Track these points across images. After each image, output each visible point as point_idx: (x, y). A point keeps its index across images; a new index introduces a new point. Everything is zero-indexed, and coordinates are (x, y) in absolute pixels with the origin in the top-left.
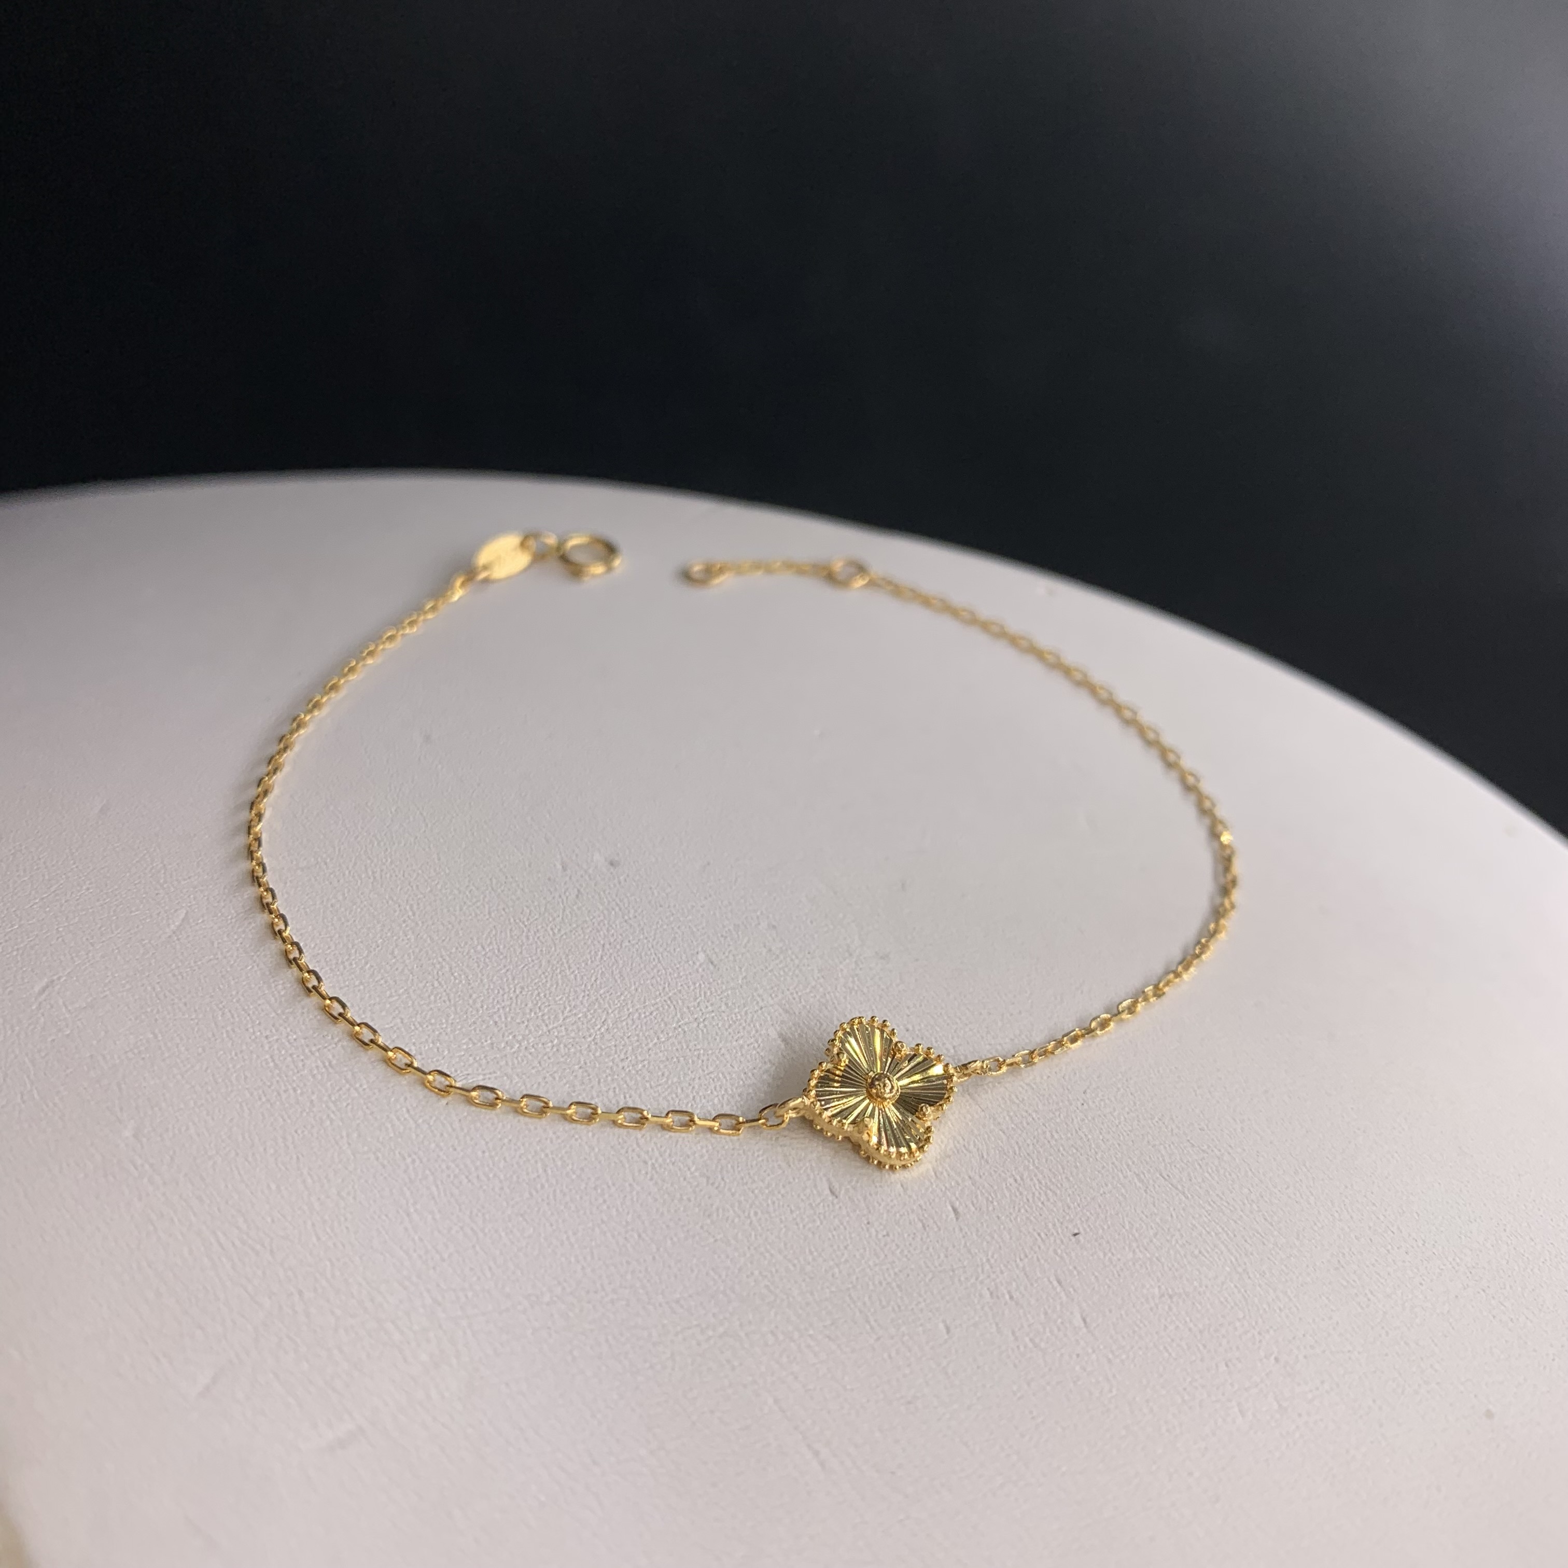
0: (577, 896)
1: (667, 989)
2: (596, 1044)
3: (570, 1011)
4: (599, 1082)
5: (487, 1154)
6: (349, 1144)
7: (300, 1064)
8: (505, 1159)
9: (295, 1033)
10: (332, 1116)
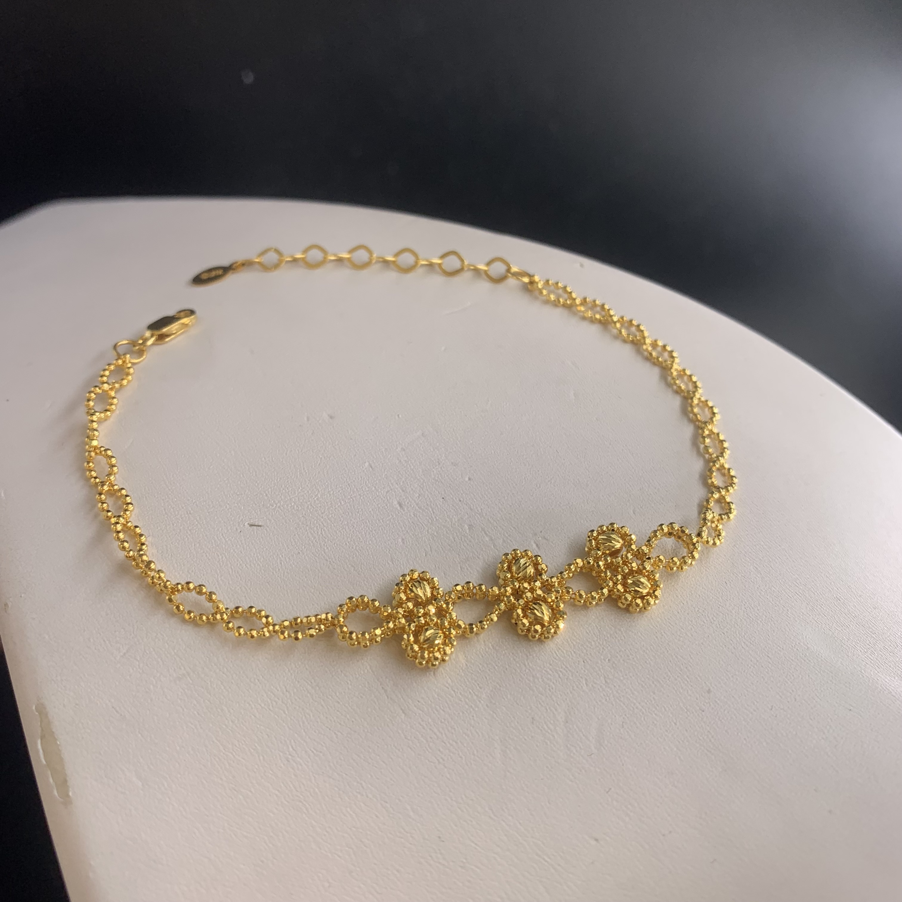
0: (312, 434)
1: (348, 480)
2: (311, 505)
3: (301, 490)
4: (310, 523)
5: (255, 555)
6: (195, 549)
7: (177, 513)
8: (263, 557)
9: (176, 498)
10: (188, 536)
